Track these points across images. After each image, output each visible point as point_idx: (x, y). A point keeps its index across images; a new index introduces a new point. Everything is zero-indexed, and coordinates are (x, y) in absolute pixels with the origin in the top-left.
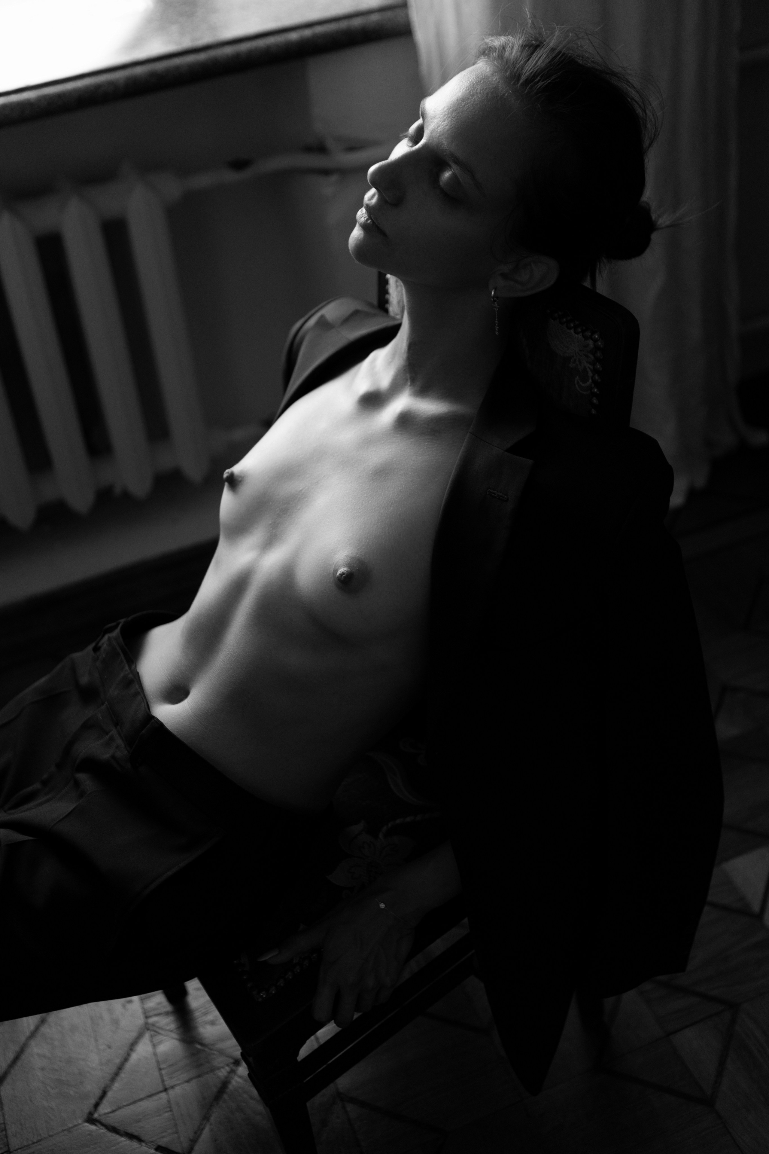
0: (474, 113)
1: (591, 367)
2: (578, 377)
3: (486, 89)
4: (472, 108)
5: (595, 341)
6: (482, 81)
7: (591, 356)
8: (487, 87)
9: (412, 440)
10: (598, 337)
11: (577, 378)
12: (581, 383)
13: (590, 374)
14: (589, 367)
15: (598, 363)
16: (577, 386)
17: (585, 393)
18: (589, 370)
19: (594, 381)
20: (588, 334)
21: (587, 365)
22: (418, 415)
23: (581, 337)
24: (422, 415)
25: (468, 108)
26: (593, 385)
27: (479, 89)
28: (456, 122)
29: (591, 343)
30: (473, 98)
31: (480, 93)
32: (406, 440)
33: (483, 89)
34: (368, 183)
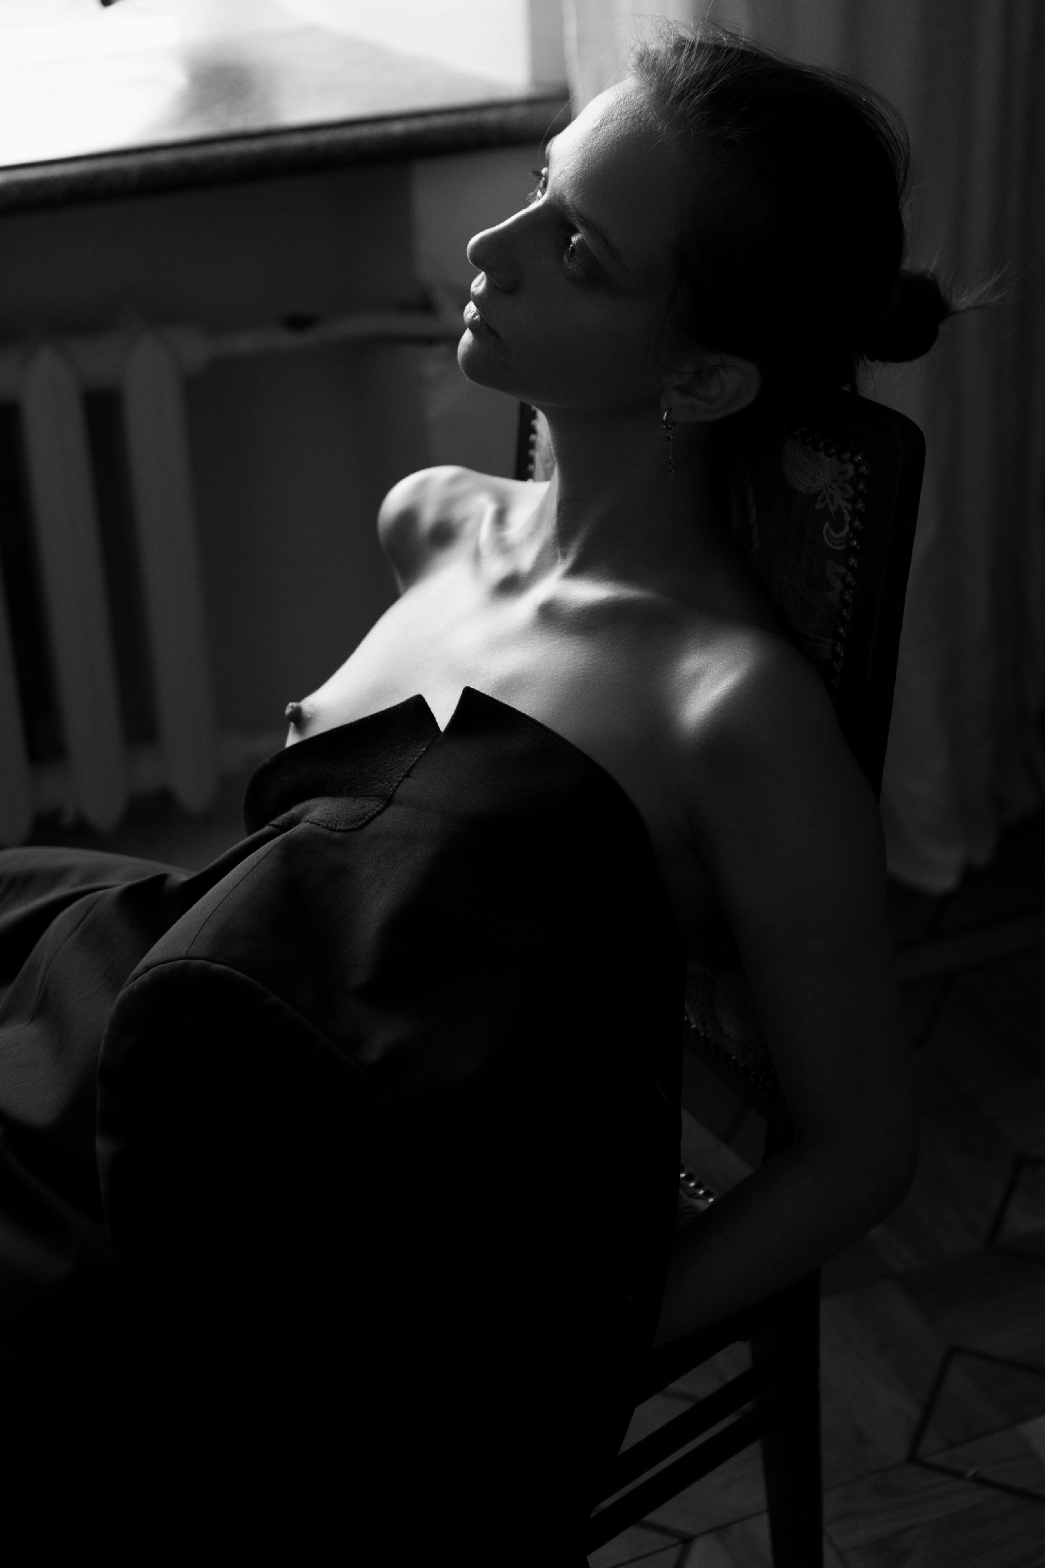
0: (605, 149)
1: (850, 507)
2: (827, 523)
3: (625, 113)
4: (603, 142)
5: (857, 465)
6: (622, 103)
7: (850, 488)
8: (627, 110)
9: (555, 643)
10: (861, 458)
11: (827, 525)
12: (832, 533)
13: (847, 518)
14: (846, 507)
15: (860, 500)
16: (825, 537)
17: (837, 548)
18: (845, 511)
19: (852, 529)
20: (847, 456)
21: (844, 503)
22: (565, 605)
23: (835, 460)
24: (570, 604)
25: (598, 143)
26: (851, 535)
27: (616, 114)
28: (582, 165)
29: (850, 468)
30: (607, 128)
31: (616, 119)
32: (547, 643)
33: (622, 113)
34: (470, 263)
